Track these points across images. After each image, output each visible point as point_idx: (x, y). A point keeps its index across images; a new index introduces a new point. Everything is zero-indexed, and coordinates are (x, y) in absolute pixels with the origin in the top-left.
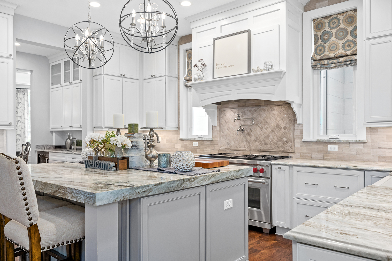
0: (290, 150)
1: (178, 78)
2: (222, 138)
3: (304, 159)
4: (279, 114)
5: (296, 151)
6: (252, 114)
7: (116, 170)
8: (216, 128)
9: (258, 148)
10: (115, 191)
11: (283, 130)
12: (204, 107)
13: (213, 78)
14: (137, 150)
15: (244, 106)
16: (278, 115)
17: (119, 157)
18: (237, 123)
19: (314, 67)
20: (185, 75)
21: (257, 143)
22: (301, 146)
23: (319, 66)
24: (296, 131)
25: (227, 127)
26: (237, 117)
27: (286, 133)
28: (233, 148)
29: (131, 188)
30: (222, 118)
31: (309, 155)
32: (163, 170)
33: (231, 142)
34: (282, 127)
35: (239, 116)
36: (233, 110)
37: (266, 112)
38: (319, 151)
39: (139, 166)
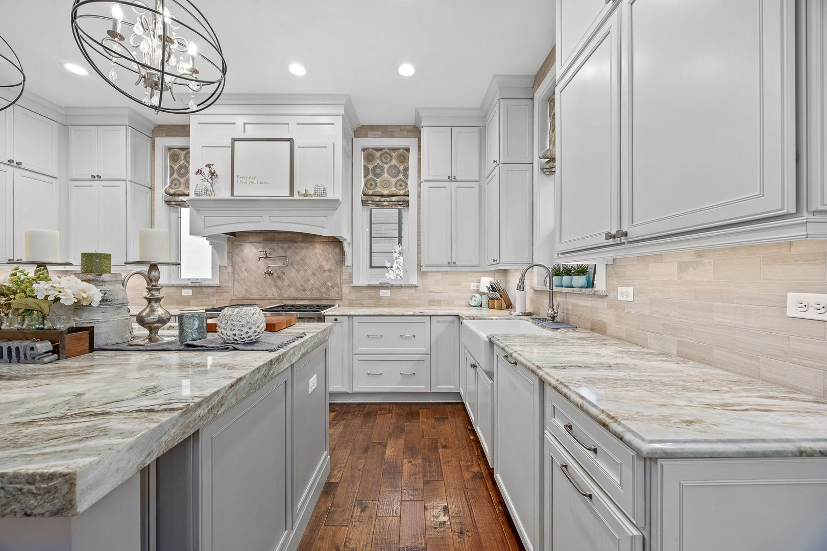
0: (337, 297)
1: (152, 189)
2: (236, 283)
3: (353, 306)
4: (322, 254)
5: (343, 298)
6: (285, 251)
7: (58, 359)
8: (226, 269)
9: (293, 296)
10: (142, 436)
11: (328, 273)
12: (209, 237)
13: (232, 194)
14: (110, 308)
15: (273, 240)
16: (320, 254)
17: (62, 326)
18: (262, 264)
19: (364, 203)
20: (165, 186)
21: (292, 289)
22: (350, 292)
23: (370, 202)
24: (344, 274)
25: (245, 268)
26: (262, 255)
27: (332, 277)
28: (255, 297)
29: (184, 412)
30: (236, 254)
31: (358, 302)
32: (202, 346)
33: (251, 289)
34: (327, 269)
35: (266, 254)
36: (256, 244)
37: (305, 250)
38: (370, 298)
39: (117, 342)
